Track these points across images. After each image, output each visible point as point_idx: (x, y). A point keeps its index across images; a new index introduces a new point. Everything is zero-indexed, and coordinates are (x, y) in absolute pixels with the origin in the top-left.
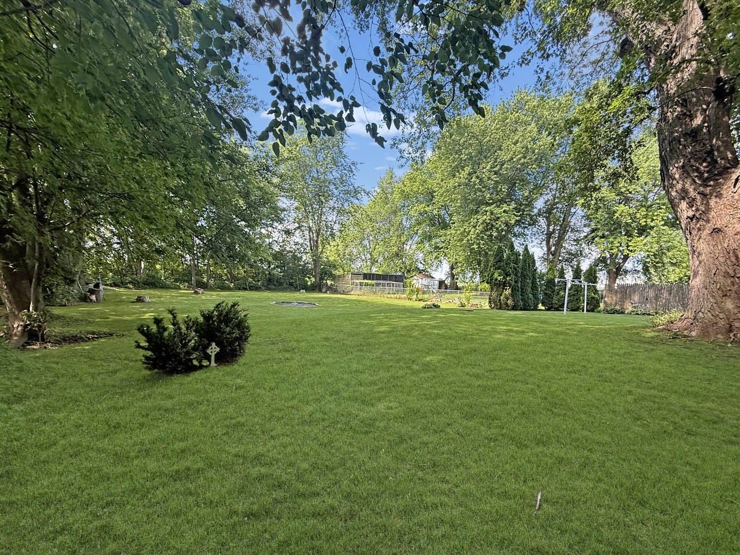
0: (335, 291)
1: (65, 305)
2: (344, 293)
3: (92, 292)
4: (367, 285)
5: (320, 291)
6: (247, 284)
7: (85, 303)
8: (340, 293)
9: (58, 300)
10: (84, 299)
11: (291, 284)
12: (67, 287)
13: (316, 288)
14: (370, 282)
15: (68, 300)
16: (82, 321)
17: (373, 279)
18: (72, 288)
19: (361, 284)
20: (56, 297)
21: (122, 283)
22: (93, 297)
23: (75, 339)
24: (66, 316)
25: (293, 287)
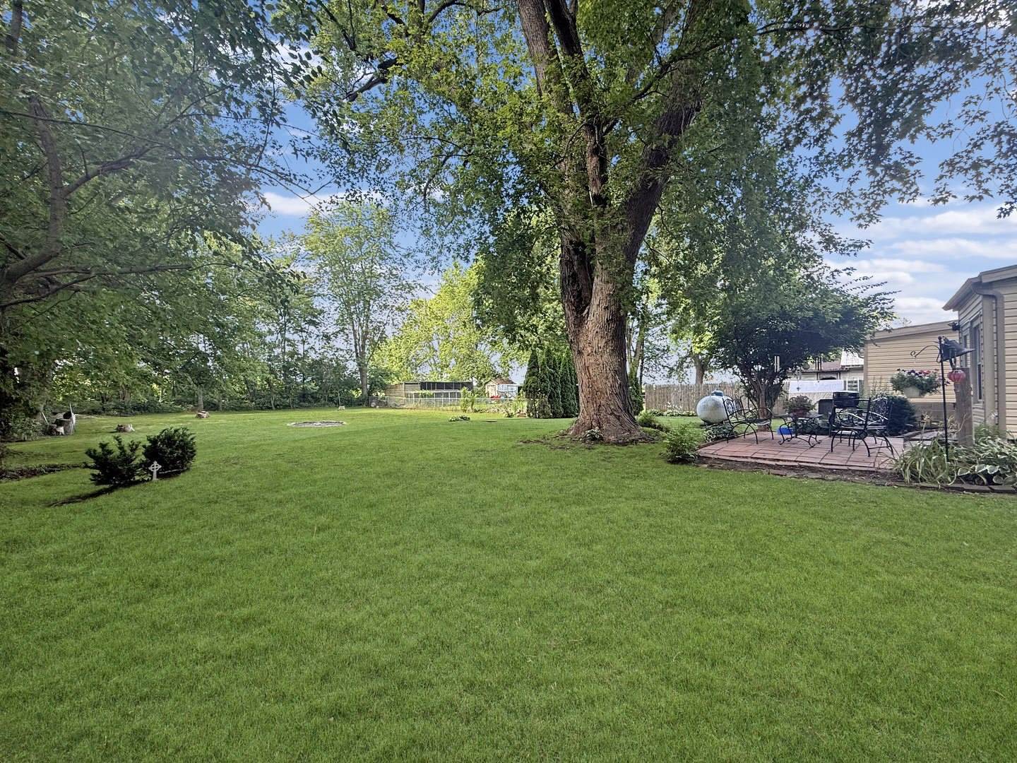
0: (386, 405)
1: (25, 441)
2: (396, 407)
3: (60, 423)
4: (424, 396)
5: (369, 406)
6: (272, 402)
7: (49, 437)
8: (391, 408)
9: (16, 435)
10: (50, 432)
11: (331, 400)
12: (27, 419)
13: (365, 402)
14: (427, 392)
15: (29, 434)
16: (43, 455)
17: (434, 389)
18: (33, 420)
19: (417, 396)
20: (13, 432)
21: (104, 409)
22: (61, 430)
23: (33, 473)
24: (24, 452)
25: (333, 402)
